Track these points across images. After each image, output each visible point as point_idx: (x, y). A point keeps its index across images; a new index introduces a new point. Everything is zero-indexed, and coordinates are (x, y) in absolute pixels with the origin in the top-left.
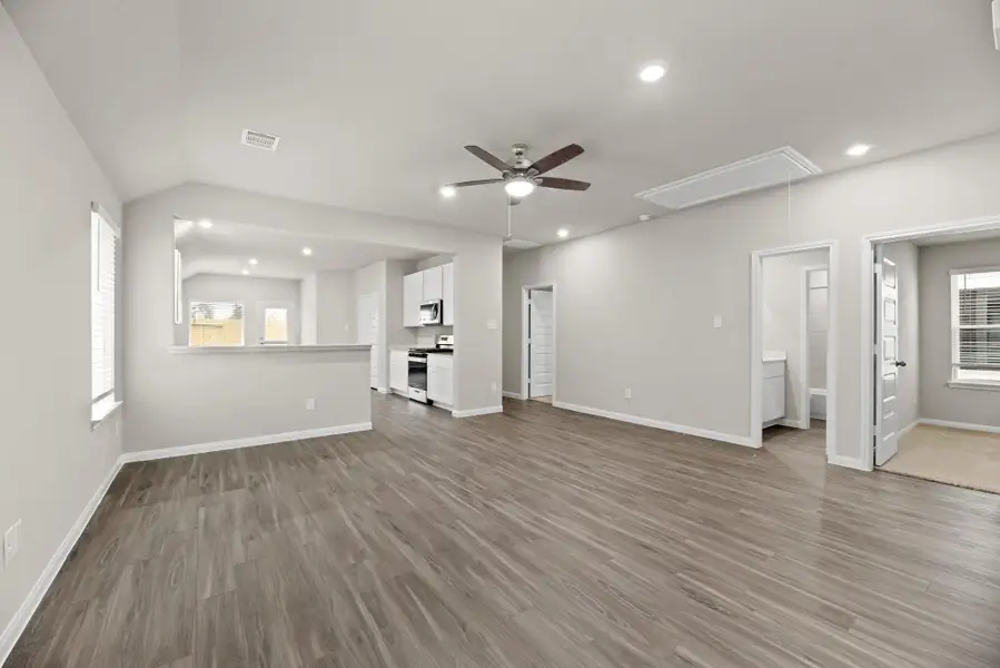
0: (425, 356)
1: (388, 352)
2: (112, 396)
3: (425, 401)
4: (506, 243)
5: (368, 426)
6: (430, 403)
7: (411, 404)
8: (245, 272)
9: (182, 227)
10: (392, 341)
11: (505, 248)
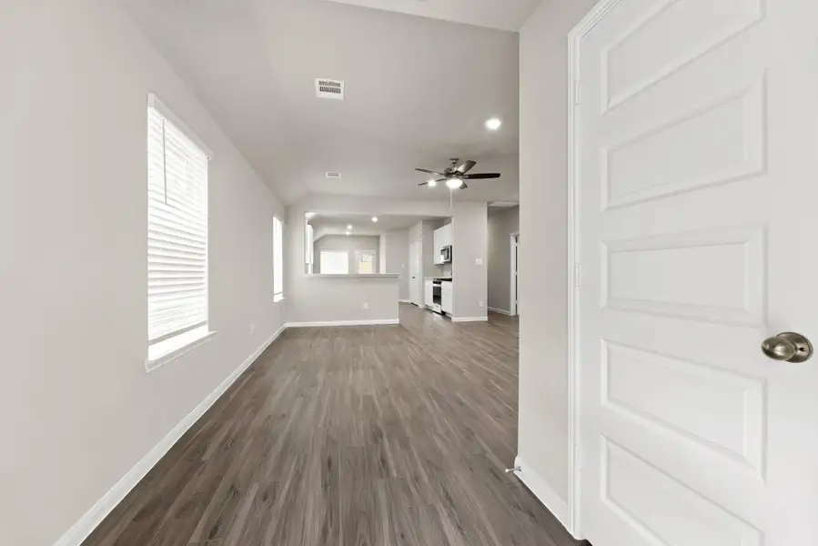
0: (440, 283)
1: (423, 281)
2: (281, 295)
3: (440, 312)
4: (491, 205)
5: (397, 321)
6: (443, 314)
7: (435, 314)
8: (348, 233)
9: (309, 215)
10: (425, 273)
11: (489, 208)
